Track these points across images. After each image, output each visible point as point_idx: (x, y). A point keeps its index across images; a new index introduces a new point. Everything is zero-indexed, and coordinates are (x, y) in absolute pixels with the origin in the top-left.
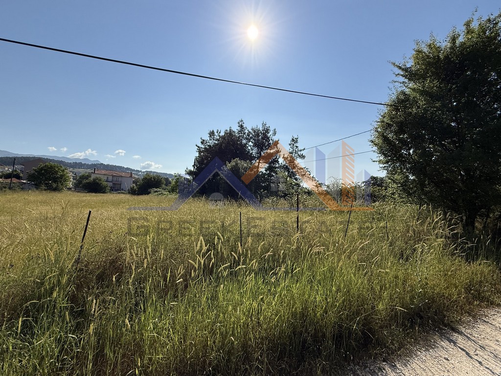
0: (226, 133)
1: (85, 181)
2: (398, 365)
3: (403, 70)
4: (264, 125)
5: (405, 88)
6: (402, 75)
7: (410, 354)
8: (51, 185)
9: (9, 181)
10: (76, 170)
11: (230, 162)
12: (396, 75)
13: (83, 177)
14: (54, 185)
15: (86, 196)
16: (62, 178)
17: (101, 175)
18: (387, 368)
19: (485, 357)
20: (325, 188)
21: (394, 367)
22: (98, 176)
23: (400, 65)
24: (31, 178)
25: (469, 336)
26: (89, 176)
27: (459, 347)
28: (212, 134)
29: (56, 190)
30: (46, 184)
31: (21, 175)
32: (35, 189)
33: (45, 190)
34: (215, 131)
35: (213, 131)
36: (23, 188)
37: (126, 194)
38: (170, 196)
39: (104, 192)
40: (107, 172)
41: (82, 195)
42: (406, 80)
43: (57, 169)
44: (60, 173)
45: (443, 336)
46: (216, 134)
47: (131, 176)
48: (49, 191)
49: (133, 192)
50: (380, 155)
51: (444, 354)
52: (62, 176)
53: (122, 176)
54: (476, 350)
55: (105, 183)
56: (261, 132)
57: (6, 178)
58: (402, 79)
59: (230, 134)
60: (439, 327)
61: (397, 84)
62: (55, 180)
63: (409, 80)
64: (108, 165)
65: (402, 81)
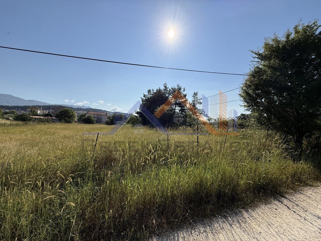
0: (157, 91)
1: (83, 118)
2: (249, 211)
3: (257, 55)
4: (178, 86)
5: (259, 65)
6: (257, 58)
7: (257, 206)
8: (67, 120)
9: (46, 118)
10: (78, 112)
11: (159, 107)
12: (254, 58)
13: (82, 116)
14: (68, 120)
15: (84, 126)
16: (72, 116)
17: (91, 114)
18: (244, 211)
19: (298, 209)
20: (213, 121)
21: (247, 211)
22: (90, 115)
23: (256, 52)
24: (57, 116)
25: (290, 199)
26: (85, 115)
27: (284, 204)
28: (149, 91)
29: (69, 122)
30: (64, 119)
31: (52, 115)
32: (59, 122)
33: (64, 122)
34: (151, 90)
35: (150, 90)
36: (53, 121)
37: (104, 124)
38: (127, 125)
39: (93, 123)
40: (94, 113)
41: (82, 125)
42: (260, 60)
43: (69, 112)
44: (71, 114)
45: (275, 198)
46: (152, 91)
47: (106, 115)
48: (66, 123)
49: (107, 123)
50: (244, 102)
51: (275, 207)
52: (72, 115)
53: (102, 115)
54: (293, 206)
55: (93, 119)
56: (176, 90)
57: (45, 116)
58: (257, 60)
59: (159, 91)
60: (274, 194)
61: (254, 62)
62: (69, 117)
63: (261, 60)
64: (94, 109)
65: (257, 61)
